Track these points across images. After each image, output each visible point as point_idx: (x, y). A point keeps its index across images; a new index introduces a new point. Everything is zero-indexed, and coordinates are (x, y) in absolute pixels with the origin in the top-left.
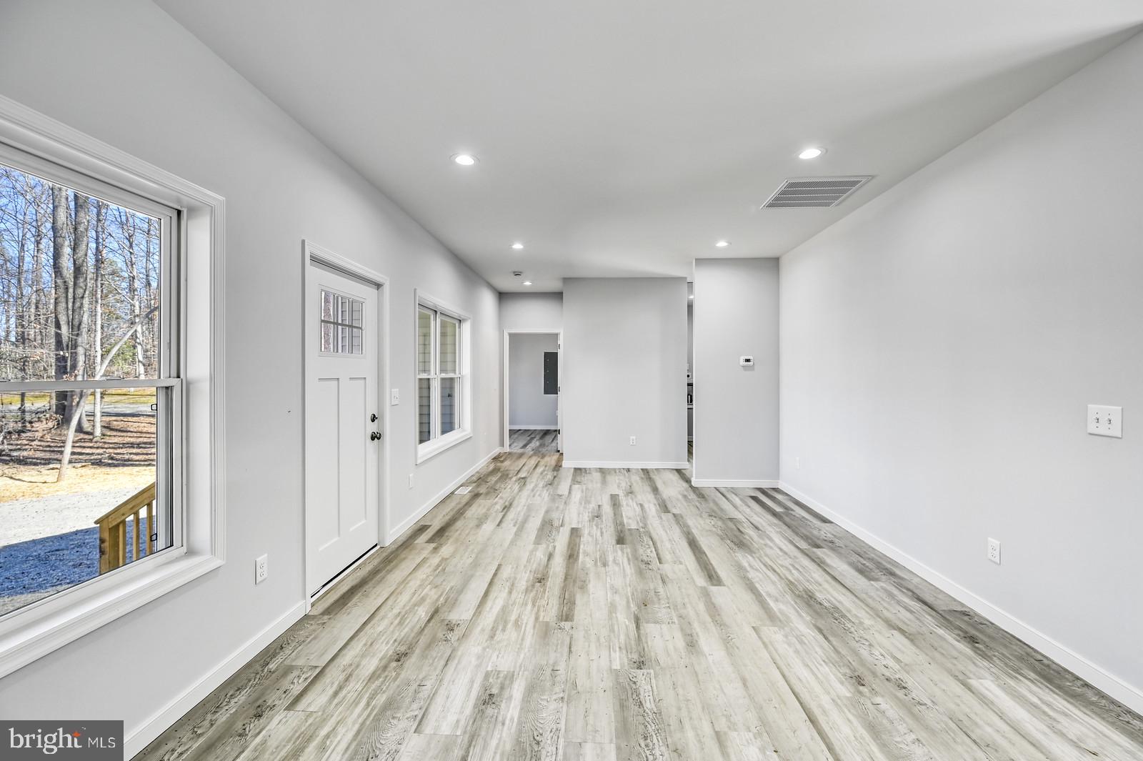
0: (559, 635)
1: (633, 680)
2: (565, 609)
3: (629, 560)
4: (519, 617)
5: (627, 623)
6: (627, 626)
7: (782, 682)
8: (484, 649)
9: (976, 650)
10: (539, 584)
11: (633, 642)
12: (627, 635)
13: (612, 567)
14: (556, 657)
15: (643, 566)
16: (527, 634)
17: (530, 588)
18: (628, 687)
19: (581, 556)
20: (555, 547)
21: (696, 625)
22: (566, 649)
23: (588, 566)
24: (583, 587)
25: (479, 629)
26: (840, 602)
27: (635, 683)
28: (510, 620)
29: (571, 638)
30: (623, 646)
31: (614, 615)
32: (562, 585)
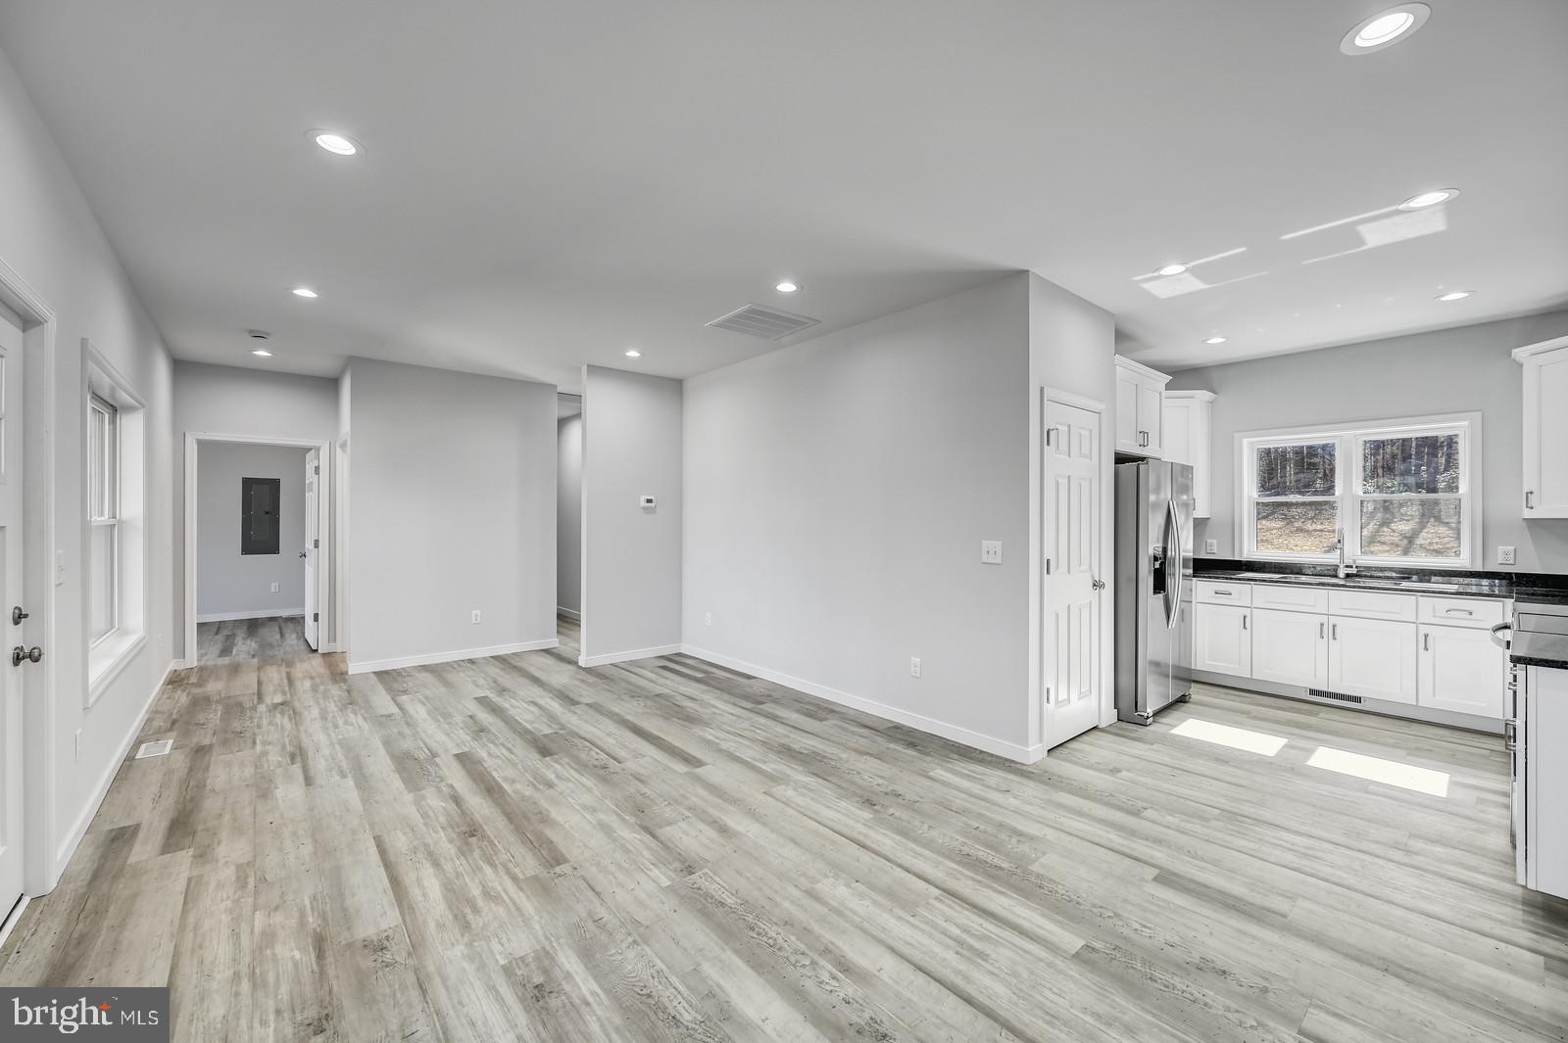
0: (565, 884)
1: (695, 886)
2: (543, 852)
3: (577, 770)
4: (484, 886)
5: (638, 837)
6: (640, 840)
7: (821, 828)
8: (469, 945)
9: (919, 751)
10: (474, 839)
11: (662, 853)
12: (649, 848)
13: (561, 786)
14: (585, 906)
15: (602, 772)
16: (518, 901)
17: (465, 848)
18: (695, 896)
19: (505, 786)
20: (451, 786)
21: (711, 810)
22: (590, 894)
23: (528, 793)
24: (545, 819)
25: (432, 926)
26: (814, 747)
27: (699, 889)
28: (474, 897)
29: (584, 879)
30: (655, 862)
31: (615, 835)
32: (512, 827)
